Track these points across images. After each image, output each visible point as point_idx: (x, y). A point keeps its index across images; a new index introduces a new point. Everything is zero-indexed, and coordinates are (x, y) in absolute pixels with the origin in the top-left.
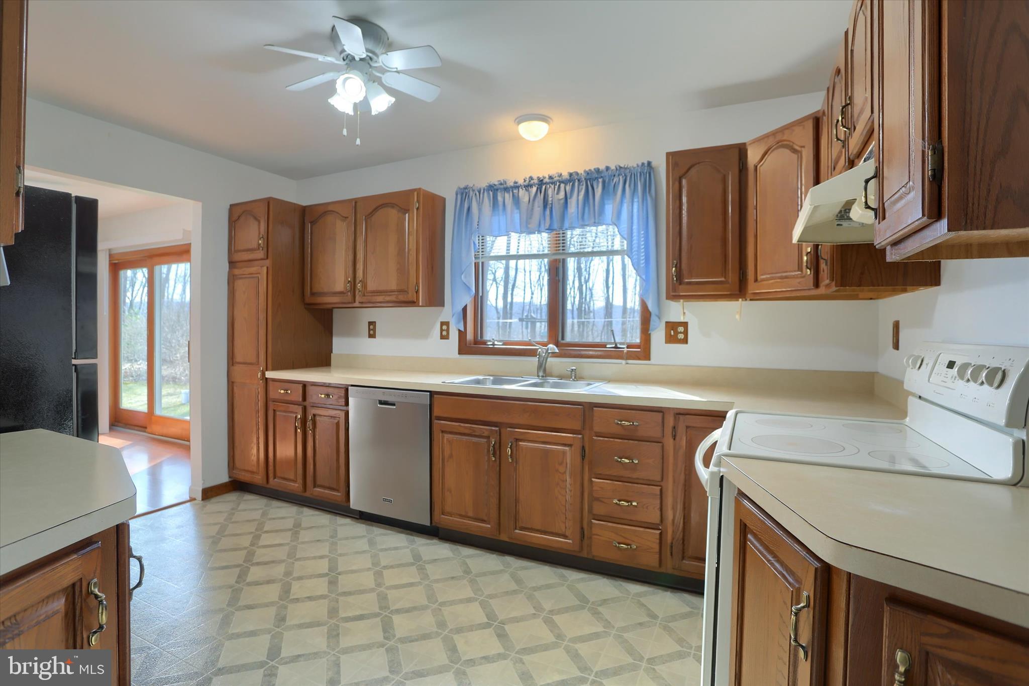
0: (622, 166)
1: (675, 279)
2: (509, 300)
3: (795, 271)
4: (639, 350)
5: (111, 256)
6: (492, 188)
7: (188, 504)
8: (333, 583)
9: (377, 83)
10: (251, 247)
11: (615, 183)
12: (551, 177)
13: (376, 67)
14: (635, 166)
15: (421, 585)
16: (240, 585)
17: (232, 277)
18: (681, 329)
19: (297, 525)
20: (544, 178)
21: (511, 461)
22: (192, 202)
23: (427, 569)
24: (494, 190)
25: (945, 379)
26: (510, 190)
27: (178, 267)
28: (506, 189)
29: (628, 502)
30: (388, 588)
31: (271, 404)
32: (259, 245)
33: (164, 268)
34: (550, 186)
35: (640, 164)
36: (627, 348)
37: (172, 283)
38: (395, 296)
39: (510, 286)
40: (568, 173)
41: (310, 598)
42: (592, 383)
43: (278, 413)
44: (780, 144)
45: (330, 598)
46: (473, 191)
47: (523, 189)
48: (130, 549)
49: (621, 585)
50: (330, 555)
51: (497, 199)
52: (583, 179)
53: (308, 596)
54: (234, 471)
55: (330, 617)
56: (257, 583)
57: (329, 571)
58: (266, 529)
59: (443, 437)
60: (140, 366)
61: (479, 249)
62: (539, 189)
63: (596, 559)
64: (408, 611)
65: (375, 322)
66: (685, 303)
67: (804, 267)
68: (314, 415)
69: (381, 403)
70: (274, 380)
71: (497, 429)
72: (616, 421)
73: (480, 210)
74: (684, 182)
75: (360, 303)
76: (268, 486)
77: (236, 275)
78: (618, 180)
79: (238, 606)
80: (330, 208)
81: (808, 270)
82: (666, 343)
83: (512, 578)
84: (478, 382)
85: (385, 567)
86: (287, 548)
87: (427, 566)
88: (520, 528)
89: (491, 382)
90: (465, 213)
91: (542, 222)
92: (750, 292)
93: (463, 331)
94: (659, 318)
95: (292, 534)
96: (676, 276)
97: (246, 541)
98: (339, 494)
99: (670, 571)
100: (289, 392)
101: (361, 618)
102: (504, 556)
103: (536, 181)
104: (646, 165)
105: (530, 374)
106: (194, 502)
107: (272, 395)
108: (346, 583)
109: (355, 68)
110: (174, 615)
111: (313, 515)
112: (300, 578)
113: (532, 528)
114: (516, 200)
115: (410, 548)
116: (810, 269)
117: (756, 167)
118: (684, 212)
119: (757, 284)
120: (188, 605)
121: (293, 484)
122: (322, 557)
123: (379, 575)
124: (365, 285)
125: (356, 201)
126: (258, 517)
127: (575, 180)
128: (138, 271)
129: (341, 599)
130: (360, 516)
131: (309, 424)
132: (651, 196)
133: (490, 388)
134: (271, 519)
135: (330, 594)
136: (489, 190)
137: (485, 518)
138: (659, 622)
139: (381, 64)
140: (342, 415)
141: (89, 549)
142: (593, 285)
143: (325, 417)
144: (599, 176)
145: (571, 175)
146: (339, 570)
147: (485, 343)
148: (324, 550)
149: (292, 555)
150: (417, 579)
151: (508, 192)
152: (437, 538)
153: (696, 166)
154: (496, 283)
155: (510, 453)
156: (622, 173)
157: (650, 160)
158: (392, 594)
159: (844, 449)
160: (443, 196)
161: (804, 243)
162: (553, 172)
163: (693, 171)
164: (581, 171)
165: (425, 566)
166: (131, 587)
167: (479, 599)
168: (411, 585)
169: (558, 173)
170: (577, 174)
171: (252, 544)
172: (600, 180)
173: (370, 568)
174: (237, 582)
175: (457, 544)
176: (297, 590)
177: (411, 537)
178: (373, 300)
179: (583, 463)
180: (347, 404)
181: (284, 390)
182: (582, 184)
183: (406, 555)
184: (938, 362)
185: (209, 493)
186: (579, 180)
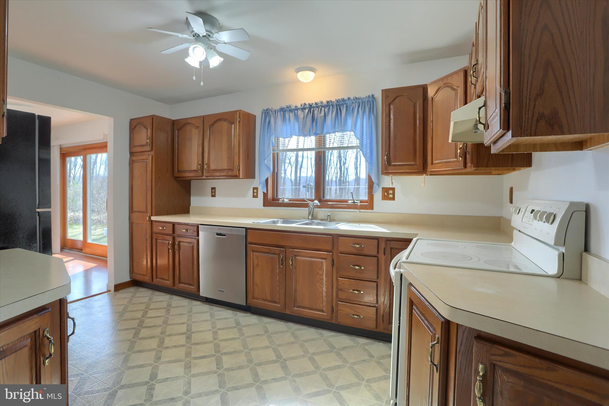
0: (357, 97)
1: (386, 163)
2: (298, 175)
3: (453, 158)
4: (367, 204)
5: (61, 149)
6: (283, 110)
7: (106, 294)
8: (189, 338)
9: (213, 50)
10: (143, 144)
11: (353, 106)
12: (316, 104)
13: (212, 40)
14: (365, 97)
15: (239, 339)
16: (135, 339)
17: (132, 161)
18: (391, 192)
19: (169, 305)
20: (313, 104)
21: (292, 268)
22: (107, 118)
23: (243, 330)
24: (284, 111)
25: (529, 220)
26: (293, 111)
27: (102, 155)
28: (291, 111)
29: (358, 291)
30: (221, 341)
31: (154, 235)
32: (147, 142)
33: (93, 156)
34: (316, 109)
35: (368, 96)
36: (360, 203)
37: (98, 164)
38: (226, 173)
39: (299, 167)
40: (326, 101)
41: (175, 347)
42: (339, 223)
43: (158, 241)
44: (446, 85)
45: (187, 346)
46: (272, 111)
47: (300, 111)
48: (68, 314)
49: (354, 339)
50: (187, 322)
51: (285, 117)
52: (335, 105)
53: (174, 345)
54: (133, 275)
55: (186, 357)
56: (145, 338)
57: (187, 331)
58: (151, 308)
59: (253, 254)
60: (79, 214)
61: (275, 145)
62: (310, 110)
63: (340, 324)
64: (231, 353)
65: (215, 188)
66: (393, 177)
67: (458, 156)
68: (179, 242)
69: (218, 234)
70: (156, 221)
71: (284, 249)
72: (351, 245)
73: (275, 123)
74: (392, 107)
75: (206, 176)
76: (152, 283)
77: (134, 160)
78: (355, 105)
79: (133, 351)
80: (189, 121)
81: (461, 158)
82: (382, 200)
83: (292, 335)
84: (274, 222)
85: (219, 329)
86: (163, 319)
87: (243, 328)
88: (297, 306)
89: (282, 222)
90: (267, 124)
91: (311, 130)
92: (429, 170)
93: (266, 193)
94: (378, 186)
95: (166, 310)
96: (386, 161)
97: (139, 315)
98: (194, 287)
99: (382, 331)
100: (165, 228)
101: (204, 357)
102: (288, 323)
103: (308, 106)
104: (371, 97)
105: (304, 218)
106: (109, 292)
107: (155, 230)
108: (196, 338)
109: (199, 41)
110: (97, 356)
111: (178, 300)
112: (170, 335)
113: (304, 307)
114: (296, 117)
115: (234, 318)
116: (462, 157)
117: (433, 98)
118: (392, 124)
119: (433, 166)
120: (105, 350)
121: (167, 282)
122: (183, 323)
123: (215, 333)
124: (209, 166)
125: (204, 117)
126: (147, 301)
127: (330, 105)
128: (78, 157)
129: (193, 347)
130: (206, 300)
131: (176, 247)
132: (374, 115)
133: (280, 225)
134: (154, 302)
135: (187, 344)
136: (281, 111)
137: (277, 301)
138: (374, 359)
139: (215, 39)
140: (195, 241)
141: (43, 312)
142: (348, 166)
143: (185, 243)
144: (344, 103)
145: (328, 102)
146: (193, 331)
147: (278, 200)
148: (184, 319)
149: (165, 322)
150: (237, 336)
151: (292, 112)
152: (250, 313)
153: (398, 98)
154: (291, 165)
155: (291, 263)
156: (357, 101)
157: (373, 94)
158: (222, 344)
159: (472, 259)
160: (254, 114)
161: (458, 143)
162: (318, 100)
163: (397, 101)
164: (333, 100)
165: (242, 328)
166: (68, 335)
167: (272, 347)
168: (234, 339)
169: (321, 101)
170: (331, 101)
171: (143, 316)
172: (345, 105)
173: (210, 330)
174: (133, 338)
175: (261, 316)
176: (168, 342)
177: (235, 312)
178: (214, 174)
179: (333, 269)
180: (198, 235)
181: (162, 228)
182: (334, 107)
183: (231, 322)
184: (527, 211)
185: (118, 287)
186: (332, 106)
